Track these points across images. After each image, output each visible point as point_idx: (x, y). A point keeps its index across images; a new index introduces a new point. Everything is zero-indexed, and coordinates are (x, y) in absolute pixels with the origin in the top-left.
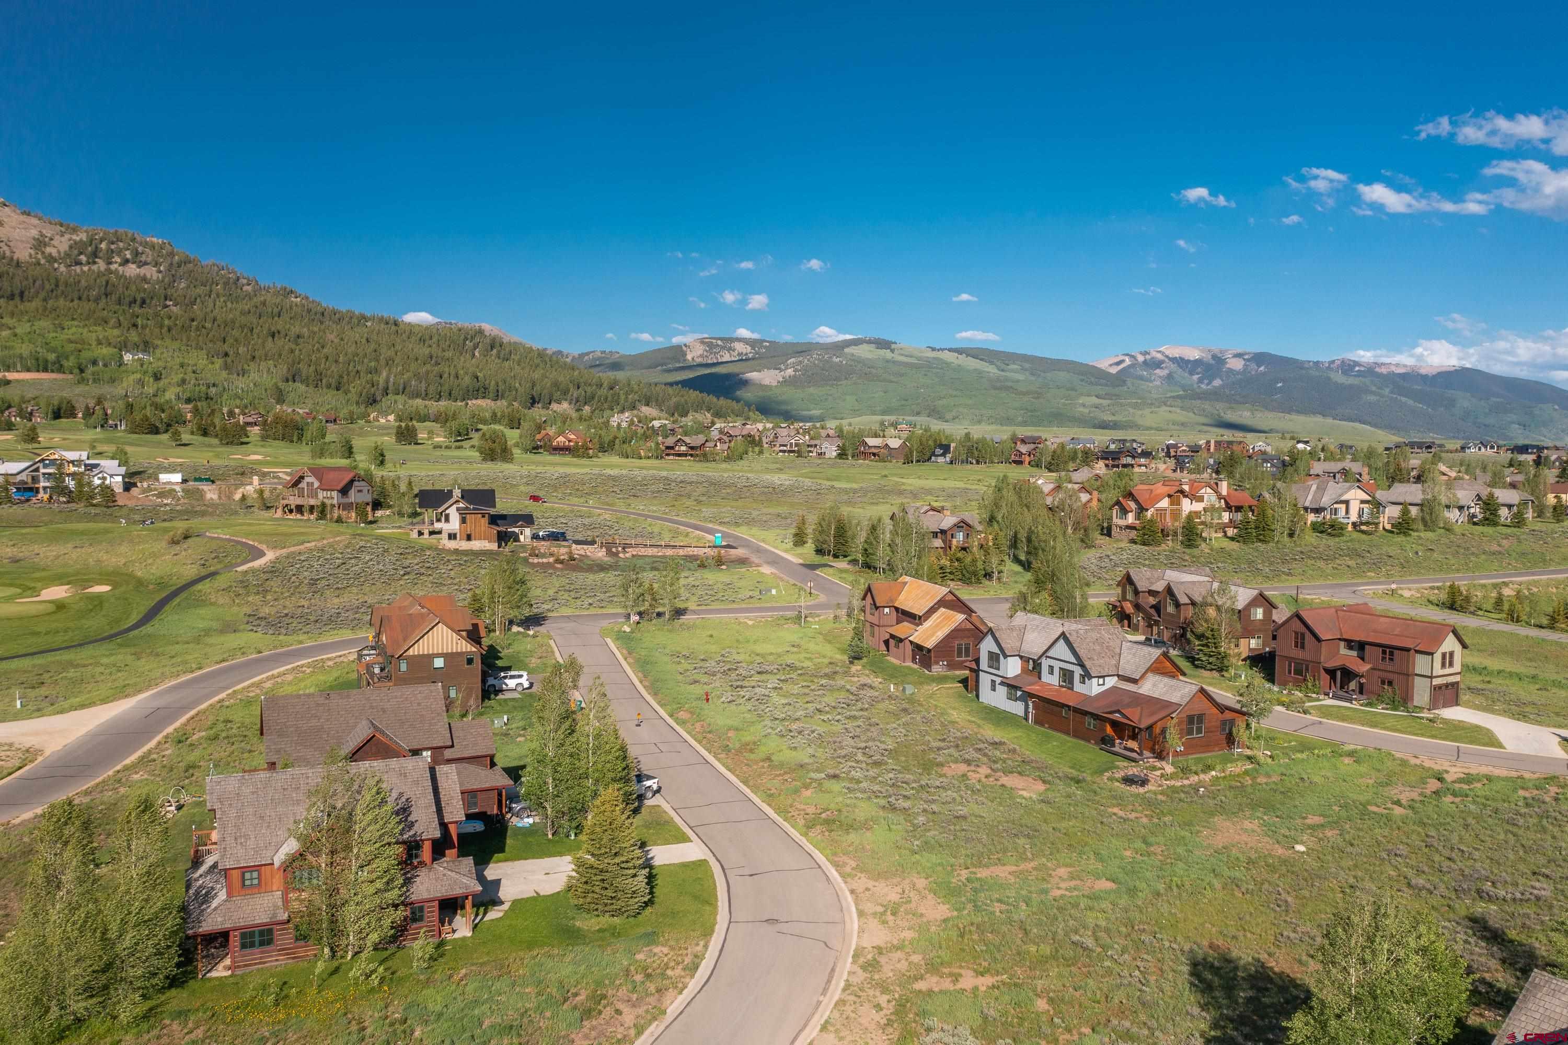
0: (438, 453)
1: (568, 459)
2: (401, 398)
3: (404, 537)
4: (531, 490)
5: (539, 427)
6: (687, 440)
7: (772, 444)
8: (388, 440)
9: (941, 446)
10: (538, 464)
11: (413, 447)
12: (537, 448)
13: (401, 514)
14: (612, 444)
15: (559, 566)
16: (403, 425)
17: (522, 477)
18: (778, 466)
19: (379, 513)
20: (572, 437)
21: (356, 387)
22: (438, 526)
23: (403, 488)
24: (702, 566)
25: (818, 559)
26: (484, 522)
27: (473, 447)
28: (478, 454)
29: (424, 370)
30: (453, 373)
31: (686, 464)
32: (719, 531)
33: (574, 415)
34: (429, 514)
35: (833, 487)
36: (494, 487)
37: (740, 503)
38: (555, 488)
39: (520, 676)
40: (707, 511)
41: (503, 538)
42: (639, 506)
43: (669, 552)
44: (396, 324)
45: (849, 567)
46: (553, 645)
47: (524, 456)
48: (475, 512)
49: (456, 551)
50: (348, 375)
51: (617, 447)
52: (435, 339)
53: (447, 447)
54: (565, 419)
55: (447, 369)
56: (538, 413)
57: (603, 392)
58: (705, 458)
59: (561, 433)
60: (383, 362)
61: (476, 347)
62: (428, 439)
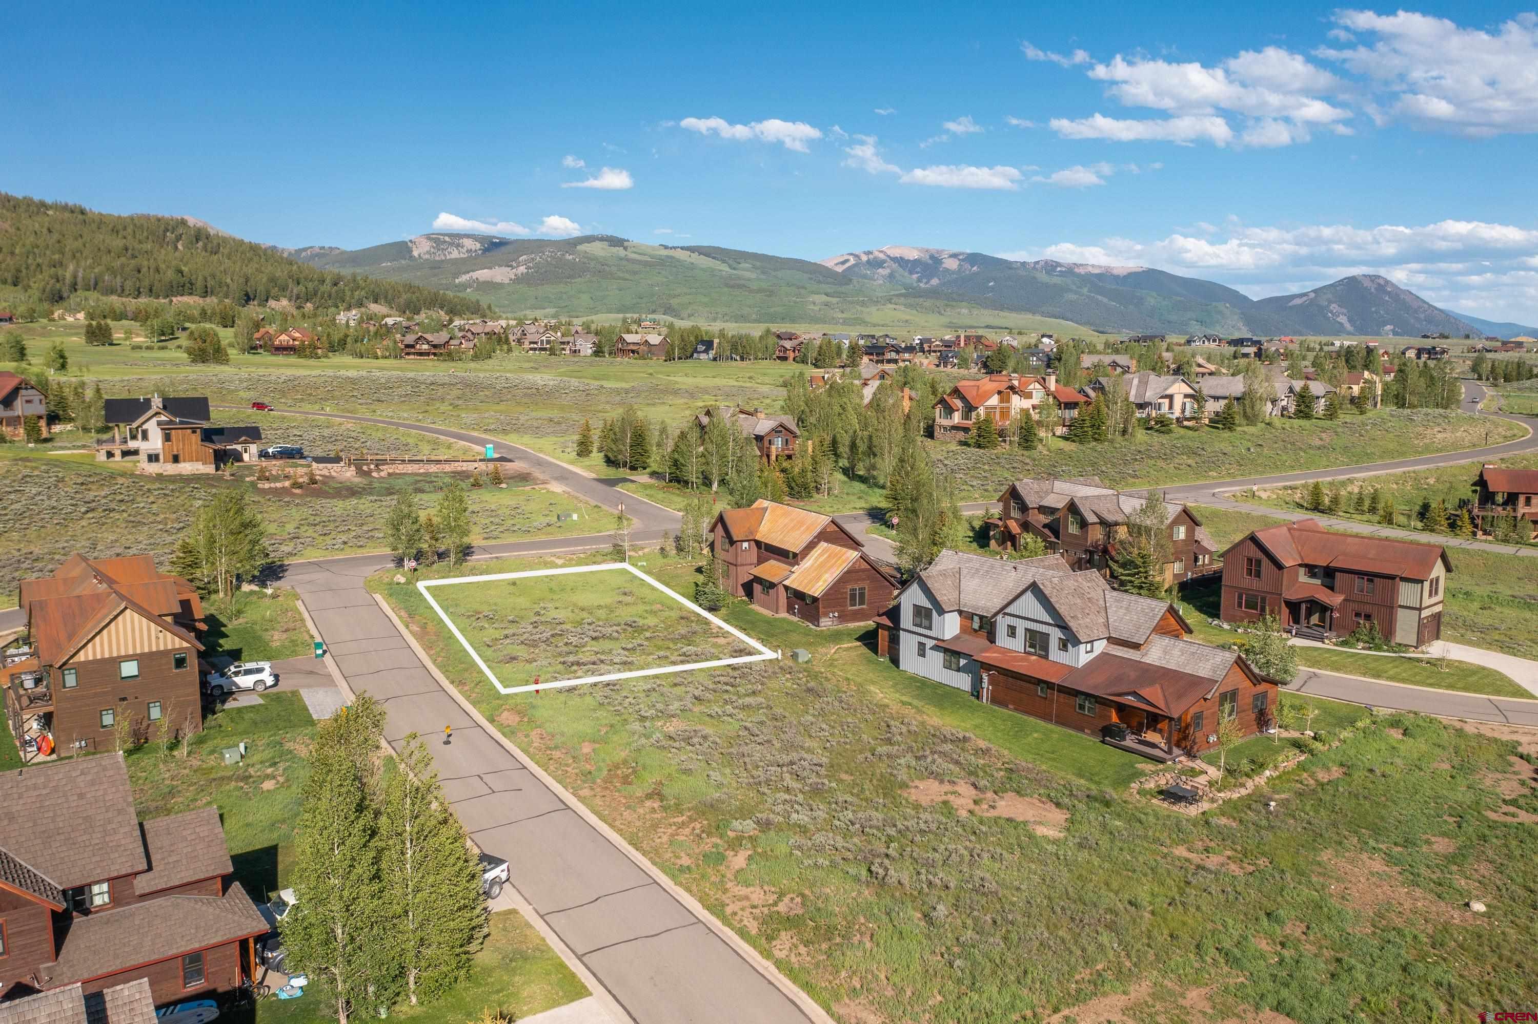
0: (138, 354)
1: (293, 359)
2: (93, 295)
3: (87, 461)
4: (253, 395)
5: (257, 325)
6: (429, 337)
7: (520, 342)
8: (78, 340)
9: (703, 342)
10: (258, 365)
11: (107, 347)
12: (255, 348)
13: (86, 429)
14: (343, 343)
15: (297, 491)
16: (94, 323)
17: (241, 381)
18: (532, 364)
19: (57, 428)
20: (297, 335)
21: (38, 283)
22: (132, 445)
23: (89, 394)
24: (476, 485)
25: (612, 473)
26: (196, 438)
27: (179, 347)
28: (186, 355)
29: (117, 264)
30: (153, 267)
31: (430, 364)
32: (490, 442)
33: (295, 312)
34: (121, 431)
35: (602, 387)
36: (208, 394)
37: (502, 407)
38: (283, 393)
39: (260, 671)
40: (468, 417)
41: (221, 458)
42: (384, 412)
43: (433, 468)
44: (83, 212)
45: (653, 481)
46: (302, 608)
47: (241, 356)
48: (183, 426)
49: (160, 477)
50: (27, 268)
51: (349, 346)
52: (130, 230)
53: (148, 348)
54: (285, 317)
55: (145, 263)
56: (254, 310)
57: (326, 288)
58: (451, 357)
59: (284, 331)
60: (68, 255)
61: (179, 238)
62: (126, 339)
